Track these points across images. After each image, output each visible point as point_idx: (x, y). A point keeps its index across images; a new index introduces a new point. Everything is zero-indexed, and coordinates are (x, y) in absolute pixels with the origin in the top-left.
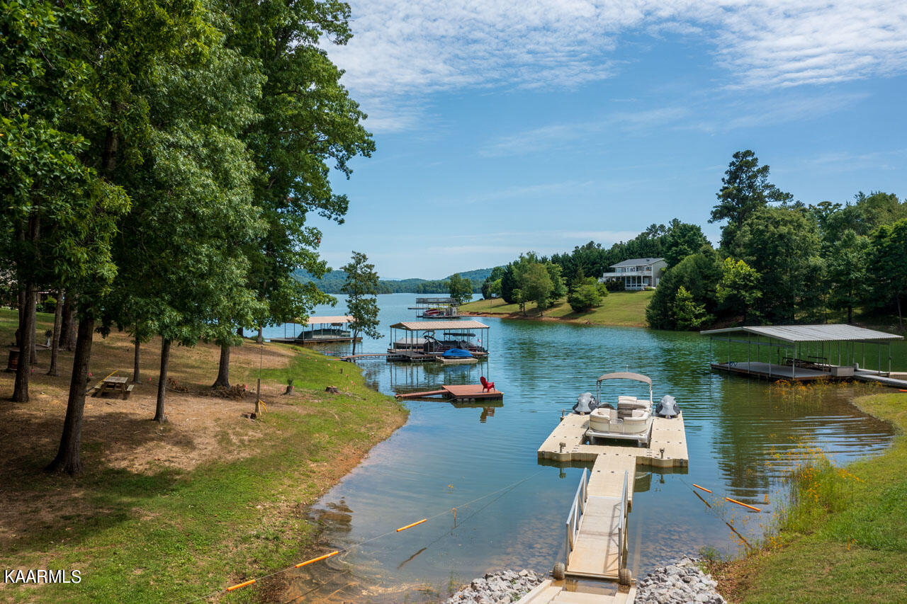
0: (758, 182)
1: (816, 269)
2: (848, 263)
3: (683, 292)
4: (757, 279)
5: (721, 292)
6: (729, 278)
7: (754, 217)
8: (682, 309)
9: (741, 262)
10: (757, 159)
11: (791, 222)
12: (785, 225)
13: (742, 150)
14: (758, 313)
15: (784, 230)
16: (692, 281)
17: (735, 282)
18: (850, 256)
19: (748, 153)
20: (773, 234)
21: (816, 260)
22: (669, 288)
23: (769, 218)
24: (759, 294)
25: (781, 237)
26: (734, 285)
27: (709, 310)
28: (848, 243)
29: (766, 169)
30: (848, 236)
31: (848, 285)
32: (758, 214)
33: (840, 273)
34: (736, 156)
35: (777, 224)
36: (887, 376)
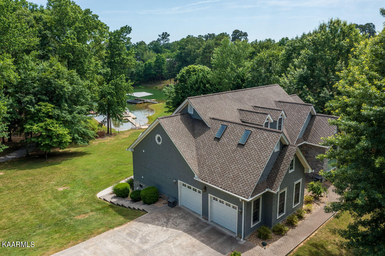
31: (139, 75)
36: (151, 101)
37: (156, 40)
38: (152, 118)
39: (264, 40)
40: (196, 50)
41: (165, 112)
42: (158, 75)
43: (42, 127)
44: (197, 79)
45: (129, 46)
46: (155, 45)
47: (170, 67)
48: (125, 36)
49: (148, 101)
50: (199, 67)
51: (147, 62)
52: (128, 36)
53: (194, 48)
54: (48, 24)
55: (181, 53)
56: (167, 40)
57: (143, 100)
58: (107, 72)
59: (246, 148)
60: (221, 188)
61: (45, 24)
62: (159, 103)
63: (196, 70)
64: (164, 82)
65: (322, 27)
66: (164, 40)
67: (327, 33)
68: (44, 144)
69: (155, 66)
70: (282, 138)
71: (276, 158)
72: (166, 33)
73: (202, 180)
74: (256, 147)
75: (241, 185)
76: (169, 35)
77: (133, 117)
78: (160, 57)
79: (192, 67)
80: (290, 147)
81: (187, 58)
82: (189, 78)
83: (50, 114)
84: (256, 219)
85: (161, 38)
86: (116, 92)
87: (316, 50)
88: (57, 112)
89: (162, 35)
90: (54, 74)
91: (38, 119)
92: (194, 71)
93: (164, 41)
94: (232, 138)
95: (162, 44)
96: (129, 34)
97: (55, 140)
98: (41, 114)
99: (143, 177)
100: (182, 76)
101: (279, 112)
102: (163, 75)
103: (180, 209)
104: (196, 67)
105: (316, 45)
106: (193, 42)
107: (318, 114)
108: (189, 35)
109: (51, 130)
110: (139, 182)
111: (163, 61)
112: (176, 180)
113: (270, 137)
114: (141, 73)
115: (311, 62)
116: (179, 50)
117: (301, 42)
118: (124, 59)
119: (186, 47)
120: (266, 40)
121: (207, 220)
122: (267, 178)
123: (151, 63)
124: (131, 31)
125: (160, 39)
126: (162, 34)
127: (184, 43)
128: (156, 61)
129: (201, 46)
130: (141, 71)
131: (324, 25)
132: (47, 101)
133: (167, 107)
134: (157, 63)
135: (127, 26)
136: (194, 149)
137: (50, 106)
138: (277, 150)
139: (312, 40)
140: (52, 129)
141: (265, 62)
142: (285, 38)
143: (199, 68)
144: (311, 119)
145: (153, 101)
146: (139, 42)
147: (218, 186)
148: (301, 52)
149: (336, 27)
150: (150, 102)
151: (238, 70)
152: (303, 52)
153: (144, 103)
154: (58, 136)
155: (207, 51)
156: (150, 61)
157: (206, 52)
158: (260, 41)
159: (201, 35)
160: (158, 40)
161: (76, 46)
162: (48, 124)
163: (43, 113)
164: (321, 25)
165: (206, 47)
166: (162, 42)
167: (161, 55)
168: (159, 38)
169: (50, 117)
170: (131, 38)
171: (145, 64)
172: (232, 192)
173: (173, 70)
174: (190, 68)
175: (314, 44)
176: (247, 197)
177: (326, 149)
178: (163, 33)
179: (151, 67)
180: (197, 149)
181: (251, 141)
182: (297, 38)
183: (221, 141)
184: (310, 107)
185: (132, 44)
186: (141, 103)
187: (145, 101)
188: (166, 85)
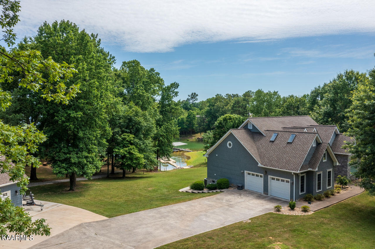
37: (186, 99)
39: (287, 96)
40: (224, 107)
42: (190, 129)
43: (126, 151)
44: (233, 124)
46: (185, 104)
47: (201, 121)
48: (174, 90)
49: (183, 149)
50: (234, 115)
51: (179, 118)
52: (176, 90)
53: (222, 105)
54: (125, 79)
55: (211, 109)
56: (196, 99)
57: (179, 149)
58: (160, 118)
59: (293, 144)
60: (278, 168)
61: (123, 79)
62: (193, 151)
63: (232, 118)
64: (195, 135)
65: (340, 77)
66: (193, 99)
67: (344, 80)
68: (127, 164)
69: (187, 121)
70: (317, 138)
71: (314, 151)
72: (195, 93)
73: (264, 166)
74: (300, 143)
75: (292, 165)
77: (173, 161)
78: (192, 113)
79: (228, 116)
80: (323, 144)
81: (216, 114)
82: (226, 124)
83: (132, 142)
84: (302, 190)
85: (190, 98)
86: (167, 135)
87: (336, 93)
88: (137, 140)
89: (191, 95)
90: (134, 113)
91: (123, 145)
92: (230, 119)
94: (283, 140)
95: (191, 103)
96: (177, 89)
97: (134, 162)
98: (125, 142)
99: (215, 175)
100: (220, 123)
101: (312, 129)
102: (194, 129)
103: (246, 191)
104: (232, 116)
105: (336, 90)
106: (221, 100)
107: (341, 133)
108: (217, 94)
109: (133, 154)
110: (212, 179)
111: (194, 116)
112: (243, 171)
113: (310, 137)
115: (333, 102)
116: (209, 106)
117: (324, 89)
118: (173, 108)
119: (216, 104)
120: (289, 96)
121: (268, 194)
122: (309, 163)
123: (184, 118)
124: (179, 87)
126: (191, 94)
127: (213, 100)
128: (188, 116)
129: (229, 103)
131: (341, 75)
132: (129, 133)
134: (189, 118)
135: (175, 82)
136: (256, 149)
137: (132, 136)
138: (314, 145)
139: (332, 86)
140: (133, 152)
141: (293, 105)
142: (306, 94)
143: (234, 117)
144: (336, 137)
145: (187, 150)
147: (276, 168)
148: (324, 95)
149: (351, 76)
150: (185, 151)
151: (270, 115)
152: (325, 95)
153: (180, 151)
154: (137, 159)
155: (236, 105)
156: (182, 117)
157: (236, 107)
158: (284, 97)
159: (228, 94)
160: (188, 99)
161: (145, 95)
162: (131, 149)
163: (127, 141)
164: (338, 75)
165: (235, 103)
166: (191, 101)
167: (192, 112)
168: (188, 98)
169: (132, 144)
170: (178, 92)
171: (178, 119)
172: (286, 169)
173: (203, 124)
174: (227, 117)
175: (334, 89)
176: (297, 170)
177: (349, 155)
178: (192, 93)
179: (183, 122)
180: (258, 149)
181: (296, 140)
182: (319, 87)
183: (274, 143)
184: (334, 127)
186: (177, 152)
187: (181, 150)
188: (196, 138)
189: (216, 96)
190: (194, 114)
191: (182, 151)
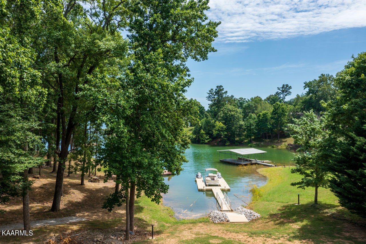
0: (224, 95)
1: (242, 125)
2: (250, 124)
3: (202, 131)
4: (225, 128)
5: (215, 133)
6: (217, 128)
7: (224, 108)
8: (202, 137)
9: (221, 123)
10: (223, 88)
11: (235, 111)
12: (233, 112)
13: (219, 85)
14: (226, 139)
15: (233, 113)
16: (205, 128)
17: (219, 129)
18: (251, 121)
19: (221, 86)
20: (230, 114)
21: (242, 122)
22: (197, 130)
23: (228, 109)
24: (226, 133)
25: (232, 115)
26: (218, 130)
27: (210, 137)
28: (250, 118)
29: (226, 92)
30: (250, 115)
31: (250, 130)
32: (225, 107)
33: (248, 127)
34: (217, 87)
35: (230, 111)
36: (263, 162)
37: (274, 94)
38: (261, 193)
41: (293, 184)
42: (276, 131)
45: (242, 102)
46: (273, 100)
49: (259, 161)
51: (261, 114)
56: (289, 93)
57: (250, 161)
62: (276, 166)
66: (284, 93)
69: (272, 118)
72: (287, 85)
76: (290, 88)
77: (223, 188)
85: (281, 91)
89: (282, 88)
93: (284, 95)
95: (281, 98)
102: (283, 131)
108: (322, 75)
114: (252, 127)
123: (267, 113)
125: (280, 93)
126: (281, 86)
127: (315, 84)
128: (273, 111)
130: (253, 125)
133: (298, 170)
134: (275, 114)
145: (266, 162)
146: (254, 97)
150: (261, 164)
153: (252, 164)
156: (265, 112)
160: (277, 93)
166: (281, 96)
168: (278, 92)
171: (258, 115)
178: (284, 85)
179: (267, 120)
185: (246, 100)
186: (246, 165)
187: (253, 162)
188: (286, 144)
189: (320, 77)
190: (283, 108)
191: (255, 164)
